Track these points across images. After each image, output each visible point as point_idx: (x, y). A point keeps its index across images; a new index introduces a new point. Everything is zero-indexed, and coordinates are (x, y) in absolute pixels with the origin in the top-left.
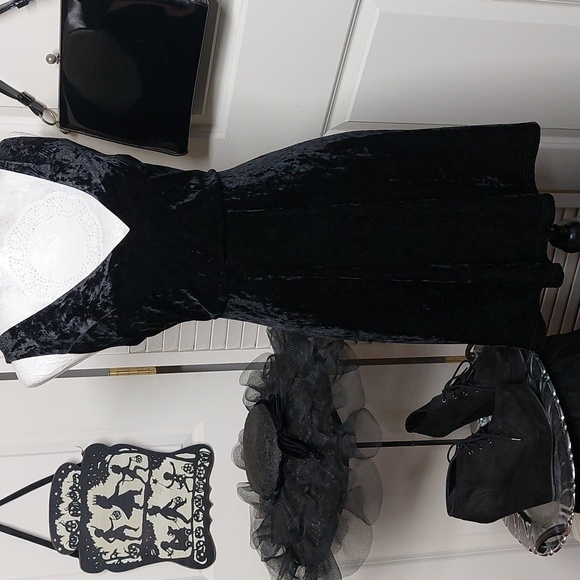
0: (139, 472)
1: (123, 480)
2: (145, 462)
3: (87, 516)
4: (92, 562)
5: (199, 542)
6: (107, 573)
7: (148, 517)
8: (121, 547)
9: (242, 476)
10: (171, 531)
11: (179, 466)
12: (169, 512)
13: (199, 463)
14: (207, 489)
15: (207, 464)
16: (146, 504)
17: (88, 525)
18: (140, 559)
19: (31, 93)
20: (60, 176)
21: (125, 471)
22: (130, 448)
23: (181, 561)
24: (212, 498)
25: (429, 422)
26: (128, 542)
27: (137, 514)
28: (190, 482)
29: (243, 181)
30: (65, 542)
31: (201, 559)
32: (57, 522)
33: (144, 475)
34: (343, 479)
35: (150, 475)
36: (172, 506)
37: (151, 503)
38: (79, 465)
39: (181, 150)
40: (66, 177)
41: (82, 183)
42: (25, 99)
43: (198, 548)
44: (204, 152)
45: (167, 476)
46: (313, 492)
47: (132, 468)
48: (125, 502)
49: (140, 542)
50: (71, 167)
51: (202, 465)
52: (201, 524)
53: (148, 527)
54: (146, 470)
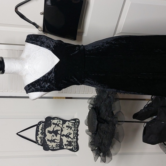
0: (59, 125)
1: (55, 127)
2: (61, 122)
3: (45, 136)
4: (46, 148)
6: (50, 151)
7: (62, 137)
8: (54, 144)
10: (67, 141)
11: (70, 124)
12: (67, 136)
13: (76, 123)
14: (78, 131)
15: (78, 124)
16: (61, 133)
17: (46, 138)
18: (59, 148)
19: (36, 22)
20: (42, 45)
21: (56, 124)
22: (58, 118)
23: (70, 149)
24: (79, 133)
25: (139, 116)
26: (56, 143)
27: (59, 136)
28: (73, 129)
29: (90, 48)
30: (39, 142)
31: (75, 149)
32: (37, 137)
33: (61, 126)
34: (114, 130)
35: (63, 126)
36: (68, 135)
37: (63, 133)
38: (44, 122)
39: (75, 39)
40: (44, 45)
41: (48, 47)
42: (34, 24)
43: (74, 146)
44: (81, 40)
45: (67, 126)
46: (106, 133)
47: (58, 124)
48: (56, 133)
49: (59, 144)
50: (45, 43)
51: (76, 124)
52: (75, 140)
53: (61, 139)
54: (61, 124)
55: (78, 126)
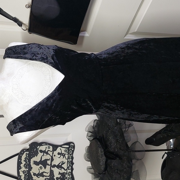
0: (49, 152)
1: (43, 155)
2: (51, 149)
3: (30, 168)
5: (69, 177)
7: (52, 169)
8: (42, 179)
10: (60, 173)
11: (63, 149)
12: (59, 167)
14: (72, 158)
15: (73, 149)
16: (51, 164)
17: (31, 172)
21: (44, 152)
22: (46, 143)
24: (74, 161)
26: (45, 178)
27: (48, 167)
28: (67, 156)
30: (23, 178)
32: (20, 171)
33: (51, 153)
35: (53, 153)
37: (53, 164)
38: (28, 149)
43: (69, 179)
45: (59, 154)
46: (119, 172)
47: (46, 151)
48: (44, 163)
49: (49, 178)
51: (71, 149)
52: (70, 171)
53: (52, 172)
54: (51, 152)
55: (73, 151)
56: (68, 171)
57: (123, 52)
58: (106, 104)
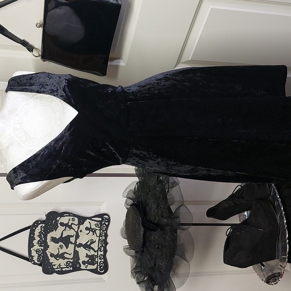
0: (73, 226)
1: (65, 230)
2: (76, 221)
3: (46, 247)
4: (48, 269)
5: (101, 262)
6: (55, 274)
7: (77, 249)
8: (62, 262)
9: (126, 243)
10: (87, 256)
11: (93, 223)
12: (87, 246)
14: (106, 236)
15: (107, 224)
16: (76, 242)
17: (47, 251)
18: (71, 269)
21: (66, 225)
22: (69, 214)
23: (91, 271)
24: (108, 240)
25: (219, 212)
26: (66, 260)
27: (71, 247)
28: (98, 232)
30: (35, 259)
31: (101, 270)
32: (32, 249)
33: (76, 228)
35: (79, 228)
36: (88, 244)
37: (78, 242)
38: (44, 221)
39: (103, 73)
42: (24, 43)
43: (100, 264)
45: (87, 229)
46: (160, 248)
47: (70, 224)
48: (66, 241)
49: (72, 261)
51: (104, 224)
52: (102, 253)
53: (76, 253)
54: (76, 225)
55: (107, 226)
56: (100, 253)
57: (158, 84)
58: (135, 151)
